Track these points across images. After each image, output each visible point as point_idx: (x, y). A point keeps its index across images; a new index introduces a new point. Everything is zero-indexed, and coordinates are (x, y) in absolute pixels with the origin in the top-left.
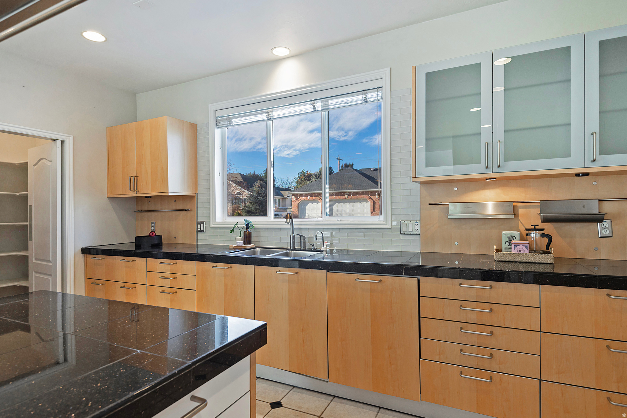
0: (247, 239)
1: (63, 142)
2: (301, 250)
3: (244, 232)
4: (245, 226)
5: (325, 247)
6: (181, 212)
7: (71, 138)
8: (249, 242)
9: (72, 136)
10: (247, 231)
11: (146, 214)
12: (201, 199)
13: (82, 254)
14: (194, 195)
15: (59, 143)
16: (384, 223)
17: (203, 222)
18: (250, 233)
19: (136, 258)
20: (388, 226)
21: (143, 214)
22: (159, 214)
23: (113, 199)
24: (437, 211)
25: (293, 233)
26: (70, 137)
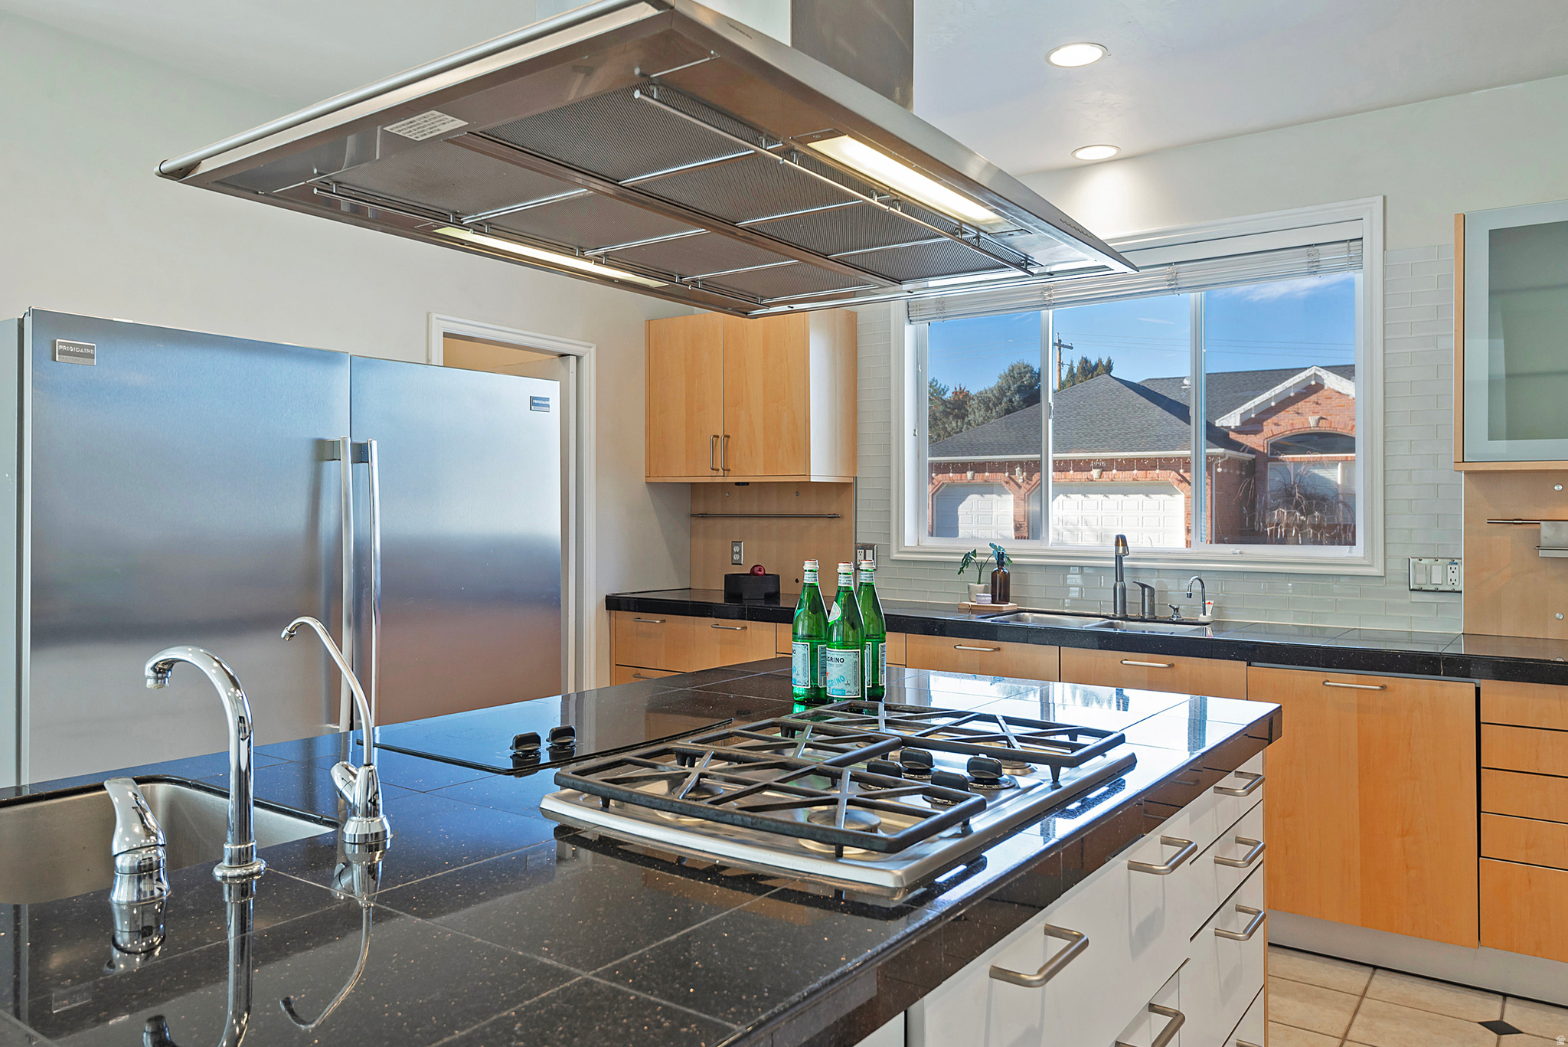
0: (1000, 589)
1: (578, 358)
2: (1143, 620)
3: (994, 574)
4: (993, 559)
5: (1208, 614)
6: (812, 521)
7: (593, 350)
8: (1005, 599)
9: (595, 346)
10: (999, 571)
11: (719, 525)
12: (865, 492)
13: (607, 609)
14: (850, 480)
15: (573, 359)
16: (1366, 562)
17: (871, 547)
18: (1006, 577)
19: (747, 623)
20: (1377, 570)
21: (710, 522)
22: (755, 523)
23: (656, 487)
24: (1507, 539)
25: (1122, 580)
26: (591, 347)
